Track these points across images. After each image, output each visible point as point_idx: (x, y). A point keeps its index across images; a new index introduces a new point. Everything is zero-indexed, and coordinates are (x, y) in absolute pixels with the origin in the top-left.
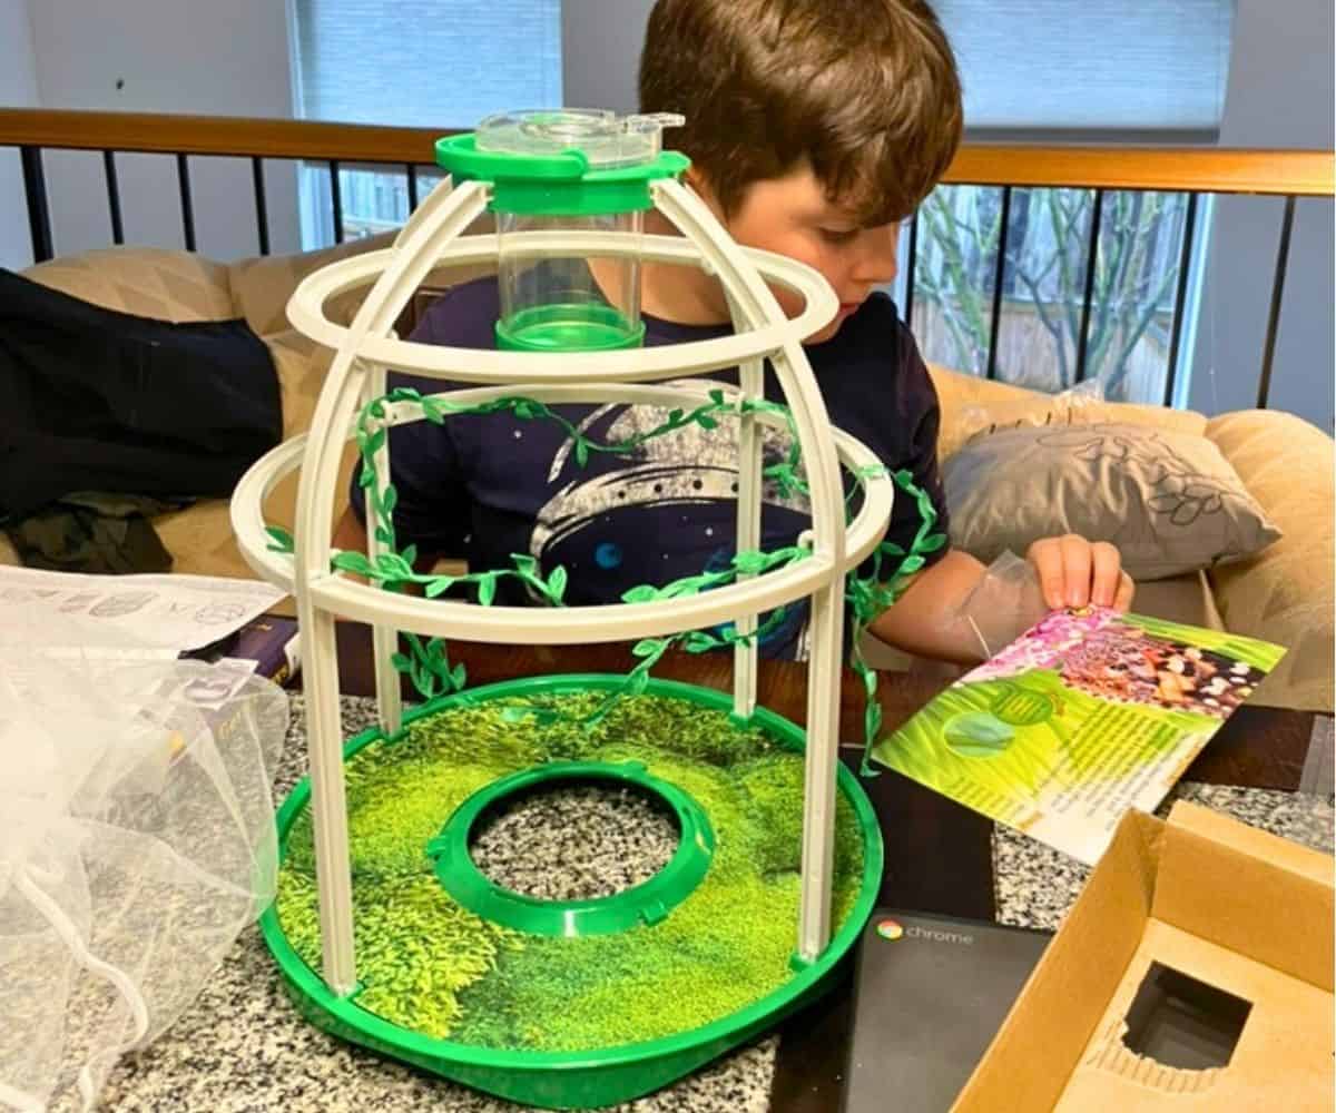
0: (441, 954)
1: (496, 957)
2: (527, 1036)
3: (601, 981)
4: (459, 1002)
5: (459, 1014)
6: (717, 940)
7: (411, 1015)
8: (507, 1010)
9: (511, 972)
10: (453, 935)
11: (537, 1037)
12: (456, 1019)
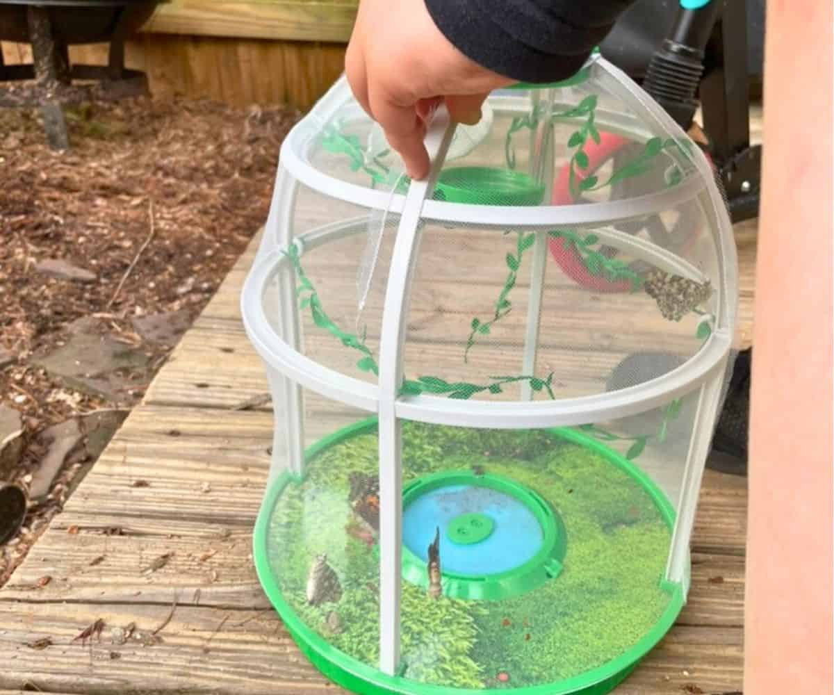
0: (440, 629)
1: (475, 622)
2: (534, 674)
3: (553, 624)
4: (475, 661)
5: (480, 669)
6: (603, 580)
7: (450, 679)
8: (509, 659)
9: (492, 631)
10: (436, 614)
11: (540, 673)
12: (481, 674)
